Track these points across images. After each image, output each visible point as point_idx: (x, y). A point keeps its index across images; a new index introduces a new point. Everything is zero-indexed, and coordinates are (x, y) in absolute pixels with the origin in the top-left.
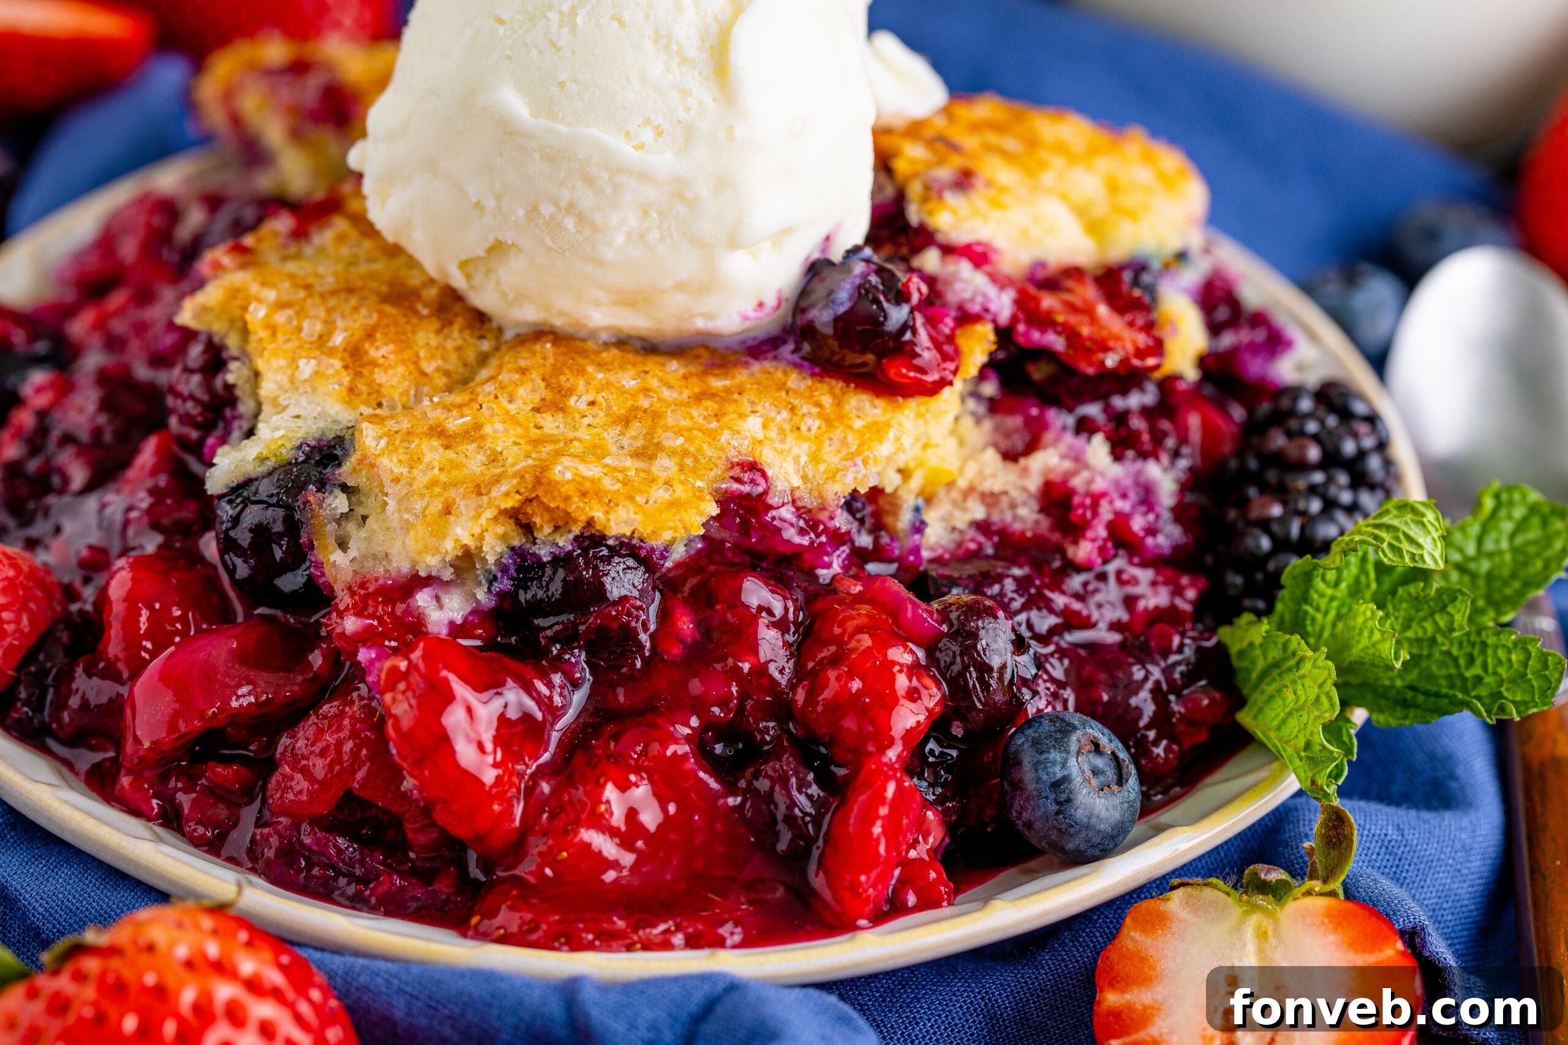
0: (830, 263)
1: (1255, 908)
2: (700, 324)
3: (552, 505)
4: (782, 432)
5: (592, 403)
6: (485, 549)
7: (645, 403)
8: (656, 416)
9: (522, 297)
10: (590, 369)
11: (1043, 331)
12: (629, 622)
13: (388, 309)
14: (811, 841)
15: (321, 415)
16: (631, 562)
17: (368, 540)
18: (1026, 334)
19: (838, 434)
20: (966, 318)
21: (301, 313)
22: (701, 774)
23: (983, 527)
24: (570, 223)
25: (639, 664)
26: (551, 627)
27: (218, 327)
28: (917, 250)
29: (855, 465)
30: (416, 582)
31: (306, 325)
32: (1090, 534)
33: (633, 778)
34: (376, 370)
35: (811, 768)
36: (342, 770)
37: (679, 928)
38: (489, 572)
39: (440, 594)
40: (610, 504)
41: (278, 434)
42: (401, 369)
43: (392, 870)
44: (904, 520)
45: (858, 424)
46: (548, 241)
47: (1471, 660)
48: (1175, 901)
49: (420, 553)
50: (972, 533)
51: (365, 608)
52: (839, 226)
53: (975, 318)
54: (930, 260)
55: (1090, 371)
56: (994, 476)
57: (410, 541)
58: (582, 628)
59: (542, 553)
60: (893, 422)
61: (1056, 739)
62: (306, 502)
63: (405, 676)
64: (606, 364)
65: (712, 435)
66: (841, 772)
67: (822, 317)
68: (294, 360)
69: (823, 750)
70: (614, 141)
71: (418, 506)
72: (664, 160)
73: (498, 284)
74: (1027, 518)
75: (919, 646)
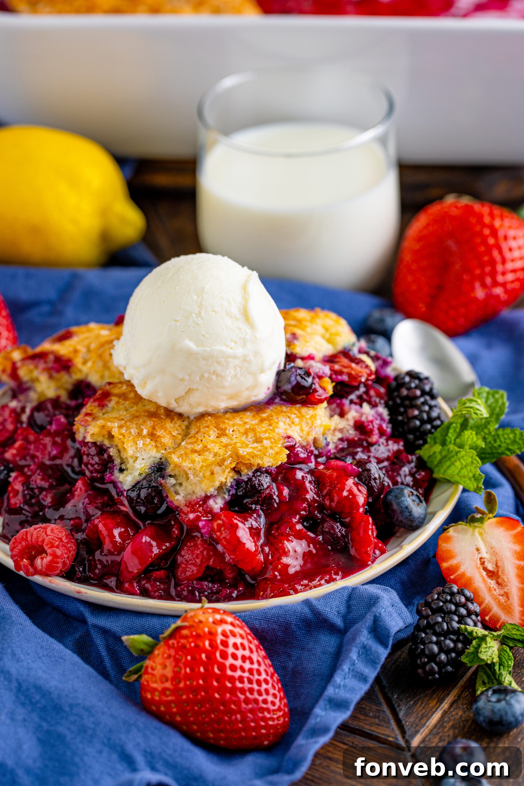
0: (282, 371)
1: (475, 527)
2: (254, 399)
3: (245, 463)
4: (289, 425)
5: (233, 431)
6: (227, 482)
7: (248, 426)
8: (254, 430)
9: (199, 404)
10: (226, 421)
11: (341, 376)
12: (271, 494)
13: (153, 419)
15: (152, 456)
16: (266, 475)
17: (185, 489)
18: (337, 377)
19: (304, 421)
20: (320, 377)
21: (128, 428)
22: (309, 533)
23: (341, 440)
24: (214, 377)
25: (276, 506)
27: (99, 440)
29: (314, 429)
30: (207, 498)
31: (132, 431)
32: (374, 433)
33: (290, 538)
34: (161, 438)
35: (338, 522)
36: (205, 560)
37: (322, 579)
38: (228, 489)
39: (215, 499)
41: (143, 465)
42: (168, 436)
43: (225, 587)
44: (323, 443)
46: (208, 385)
48: (451, 532)
50: (339, 442)
51: (194, 510)
53: (323, 376)
55: (356, 384)
56: (340, 423)
58: (260, 498)
59: (244, 478)
60: (317, 414)
61: (401, 494)
62: (160, 483)
63: (223, 525)
64: (229, 418)
65: (273, 431)
66: (347, 520)
68: (135, 442)
69: (338, 516)
70: (224, 348)
71: (201, 475)
72: (240, 351)
73: (188, 402)
74: (352, 433)
75: (353, 476)
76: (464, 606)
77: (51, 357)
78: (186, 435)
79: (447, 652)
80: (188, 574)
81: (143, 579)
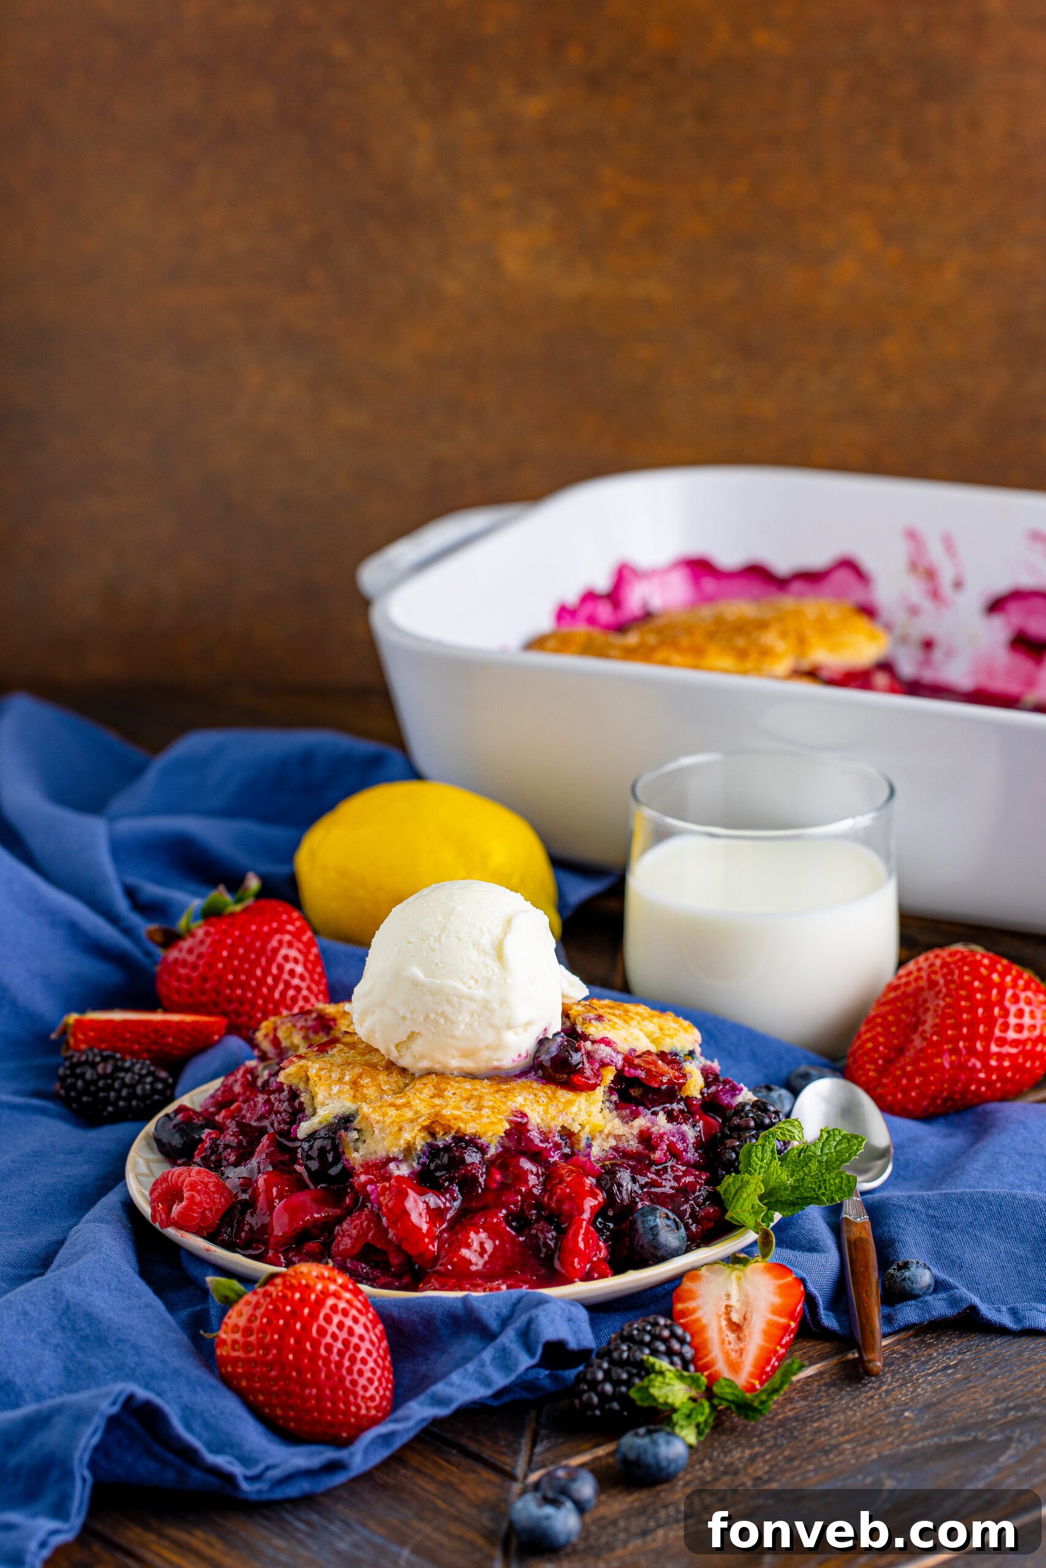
0: (547, 1039)
1: (735, 1269)
2: (496, 1064)
3: (443, 1124)
4: (531, 1102)
5: (454, 1094)
6: (416, 1144)
7: (476, 1094)
8: (480, 1097)
9: (422, 1057)
10: (453, 1083)
11: (634, 1069)
12: (475, 1174)
13: (367, 1068)
14: (554, 1252)
15: (343, 1106)
16: (475, 1149)
17: (367, 1148)
18: (628, 1071)
19: (555, 1103)
20: (604, 1065)
21: (330, 1071)
22: (508, 1230)
23: (615, 1149)
24: (442, 1021)
25: (480, 1191)
26: (444, 1176)
27: (295, 1081)
29: (562, 1114)
30: (389, 1160)
31: (333, 1074)
32: (660, 1150)
33: (481, 1230)
34: (364, 1089)
35: (552, 1225)
36: (363, 1232)
37: (503, 1283)
38: (417, 1155)
39: (399, 1165)
40: (466, 1123)
41: (326, 1112)
42: (374, 1088)
43: (384, 1274)
44: (583, 1143)
45: (562, 1100)
46: (433, 1030)
47: (820, 1188)
48: (703, 1271)
49: (390, 1147)
50: (611, 1151)
51: (369, 1171)
52: (550, 1025)
53: (608, 1065)
54: (588, 1045)
55: (656, 1086)
56: (619, 1129)
57: (386, 1143)
58: (457, 1175)
59: (440, 1144)
61: (651, 1214)
62: (340, 1136)
63: (389, 1189)
64: (458, 1081)
65: (504, 1103)
66: (564, 1224)
67: (545, 1058)
68: (328, 1087)
69: (557, 1218)
70: (459, 985)
71: (388, 1130)
72: (479, 993)
73: (412, 1053)
74: (634, 1145)
75: (592, 1177)
76: (665, 1341)
77: (314, 1015)
78: (400, 1091)
79: (616, 1383)
80: (341, 1247)
81: (291, 1249)
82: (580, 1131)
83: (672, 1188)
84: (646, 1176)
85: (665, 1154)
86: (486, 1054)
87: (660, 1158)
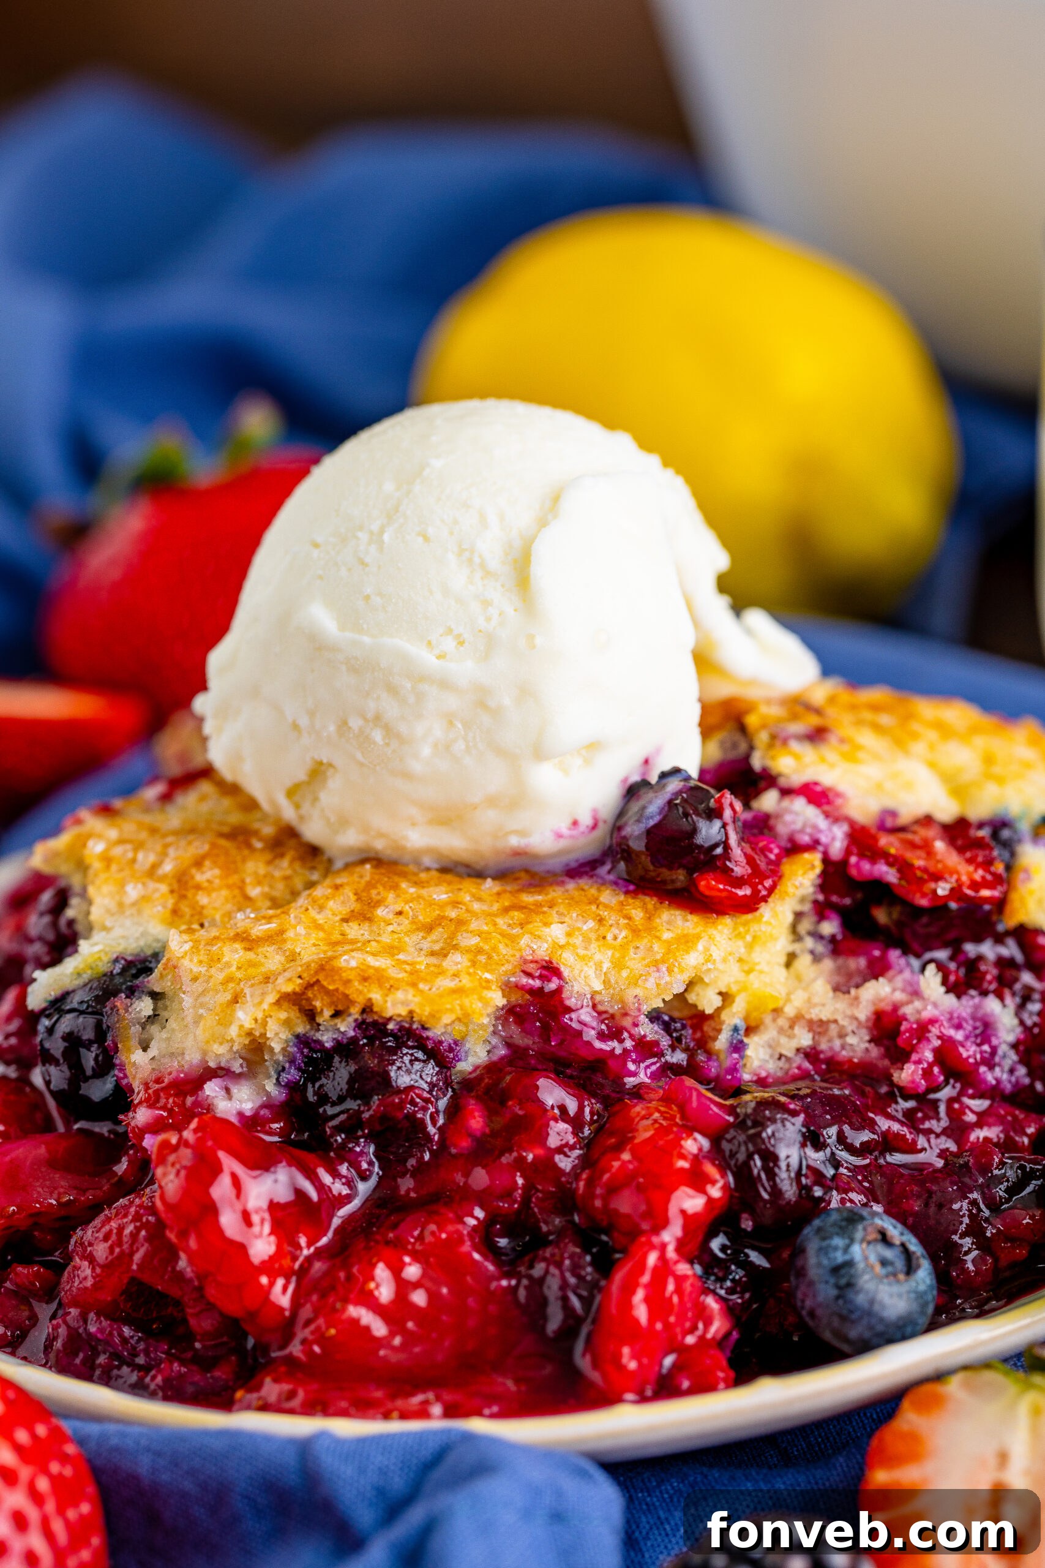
0: (645, 783)
2: (514, 841)
3: (331, 987)
4: (587, 940)
5: (400, 913)
6: (268, 1035)
7: (453, 914)
8: (460, 923)
10: (404, 885)
11: (873, 861)
12: (415, 1112)
13: (223, 842)
14: (579, 1321)
16: (420, 1055)
17: (168, 1039)
18: (857, 865)
19: (643, 943)
21: (138, 847)
22: (476, 1256)
23: (811, 1054)
24: (378, 736)
25: (427, 1157)
26: (337, 1115)
27: (66, 869)
28: (758, 793)
29: (658, 970)
30: (210, 1073)
31: (140, 856)
32: (915, 1057)
33: (407, 1259)
34: (200, 893)
35: (588, 1252)
36: (122, 1252)
37: (437, 1399)
38: (277, 1062)
39: (231, 1086)
40: (391, 989)
41: (96, 949)
42: (225, 893)
43: (172, 1357)
44: (721, 1043)
46: (359, 756)
48: (954, 1384)
49: (208, 1042)
50: (799, 1060)
51: (157, 1100)
52: (658, 751)
53: (804, 848)
54: (768, 801)
55: (924, 902)
56: (823, 1004)
57: (201, 1033)
58: (366, 1115)
59: (325, 1038)
60: (704, 936)
61: (841, 1227)
62: (116, 1007)
63: (176, 1149)
64: (422, 882)
65: (513, 939)
68: (122, 885)
69: (604, 1238)
70: (417, 650)
72: (466, 669)
73: (322, 811)
74: (856, 1046)
75: (704, 1134)
78: (278, 901)
82: (719, 1010)
83: (943, 1153)
84: (871, 1125)
85: (927, 1073)
86: (488, 819)
87: (913, 1082)
